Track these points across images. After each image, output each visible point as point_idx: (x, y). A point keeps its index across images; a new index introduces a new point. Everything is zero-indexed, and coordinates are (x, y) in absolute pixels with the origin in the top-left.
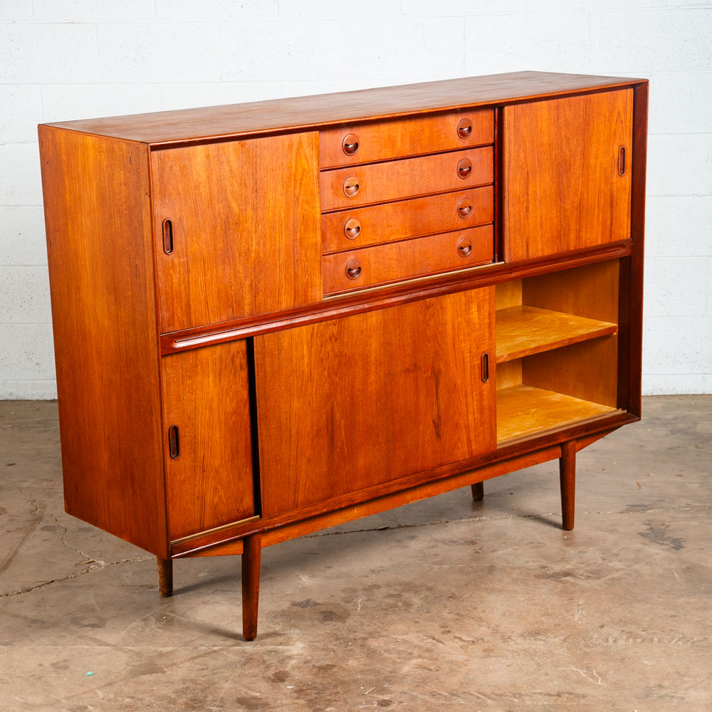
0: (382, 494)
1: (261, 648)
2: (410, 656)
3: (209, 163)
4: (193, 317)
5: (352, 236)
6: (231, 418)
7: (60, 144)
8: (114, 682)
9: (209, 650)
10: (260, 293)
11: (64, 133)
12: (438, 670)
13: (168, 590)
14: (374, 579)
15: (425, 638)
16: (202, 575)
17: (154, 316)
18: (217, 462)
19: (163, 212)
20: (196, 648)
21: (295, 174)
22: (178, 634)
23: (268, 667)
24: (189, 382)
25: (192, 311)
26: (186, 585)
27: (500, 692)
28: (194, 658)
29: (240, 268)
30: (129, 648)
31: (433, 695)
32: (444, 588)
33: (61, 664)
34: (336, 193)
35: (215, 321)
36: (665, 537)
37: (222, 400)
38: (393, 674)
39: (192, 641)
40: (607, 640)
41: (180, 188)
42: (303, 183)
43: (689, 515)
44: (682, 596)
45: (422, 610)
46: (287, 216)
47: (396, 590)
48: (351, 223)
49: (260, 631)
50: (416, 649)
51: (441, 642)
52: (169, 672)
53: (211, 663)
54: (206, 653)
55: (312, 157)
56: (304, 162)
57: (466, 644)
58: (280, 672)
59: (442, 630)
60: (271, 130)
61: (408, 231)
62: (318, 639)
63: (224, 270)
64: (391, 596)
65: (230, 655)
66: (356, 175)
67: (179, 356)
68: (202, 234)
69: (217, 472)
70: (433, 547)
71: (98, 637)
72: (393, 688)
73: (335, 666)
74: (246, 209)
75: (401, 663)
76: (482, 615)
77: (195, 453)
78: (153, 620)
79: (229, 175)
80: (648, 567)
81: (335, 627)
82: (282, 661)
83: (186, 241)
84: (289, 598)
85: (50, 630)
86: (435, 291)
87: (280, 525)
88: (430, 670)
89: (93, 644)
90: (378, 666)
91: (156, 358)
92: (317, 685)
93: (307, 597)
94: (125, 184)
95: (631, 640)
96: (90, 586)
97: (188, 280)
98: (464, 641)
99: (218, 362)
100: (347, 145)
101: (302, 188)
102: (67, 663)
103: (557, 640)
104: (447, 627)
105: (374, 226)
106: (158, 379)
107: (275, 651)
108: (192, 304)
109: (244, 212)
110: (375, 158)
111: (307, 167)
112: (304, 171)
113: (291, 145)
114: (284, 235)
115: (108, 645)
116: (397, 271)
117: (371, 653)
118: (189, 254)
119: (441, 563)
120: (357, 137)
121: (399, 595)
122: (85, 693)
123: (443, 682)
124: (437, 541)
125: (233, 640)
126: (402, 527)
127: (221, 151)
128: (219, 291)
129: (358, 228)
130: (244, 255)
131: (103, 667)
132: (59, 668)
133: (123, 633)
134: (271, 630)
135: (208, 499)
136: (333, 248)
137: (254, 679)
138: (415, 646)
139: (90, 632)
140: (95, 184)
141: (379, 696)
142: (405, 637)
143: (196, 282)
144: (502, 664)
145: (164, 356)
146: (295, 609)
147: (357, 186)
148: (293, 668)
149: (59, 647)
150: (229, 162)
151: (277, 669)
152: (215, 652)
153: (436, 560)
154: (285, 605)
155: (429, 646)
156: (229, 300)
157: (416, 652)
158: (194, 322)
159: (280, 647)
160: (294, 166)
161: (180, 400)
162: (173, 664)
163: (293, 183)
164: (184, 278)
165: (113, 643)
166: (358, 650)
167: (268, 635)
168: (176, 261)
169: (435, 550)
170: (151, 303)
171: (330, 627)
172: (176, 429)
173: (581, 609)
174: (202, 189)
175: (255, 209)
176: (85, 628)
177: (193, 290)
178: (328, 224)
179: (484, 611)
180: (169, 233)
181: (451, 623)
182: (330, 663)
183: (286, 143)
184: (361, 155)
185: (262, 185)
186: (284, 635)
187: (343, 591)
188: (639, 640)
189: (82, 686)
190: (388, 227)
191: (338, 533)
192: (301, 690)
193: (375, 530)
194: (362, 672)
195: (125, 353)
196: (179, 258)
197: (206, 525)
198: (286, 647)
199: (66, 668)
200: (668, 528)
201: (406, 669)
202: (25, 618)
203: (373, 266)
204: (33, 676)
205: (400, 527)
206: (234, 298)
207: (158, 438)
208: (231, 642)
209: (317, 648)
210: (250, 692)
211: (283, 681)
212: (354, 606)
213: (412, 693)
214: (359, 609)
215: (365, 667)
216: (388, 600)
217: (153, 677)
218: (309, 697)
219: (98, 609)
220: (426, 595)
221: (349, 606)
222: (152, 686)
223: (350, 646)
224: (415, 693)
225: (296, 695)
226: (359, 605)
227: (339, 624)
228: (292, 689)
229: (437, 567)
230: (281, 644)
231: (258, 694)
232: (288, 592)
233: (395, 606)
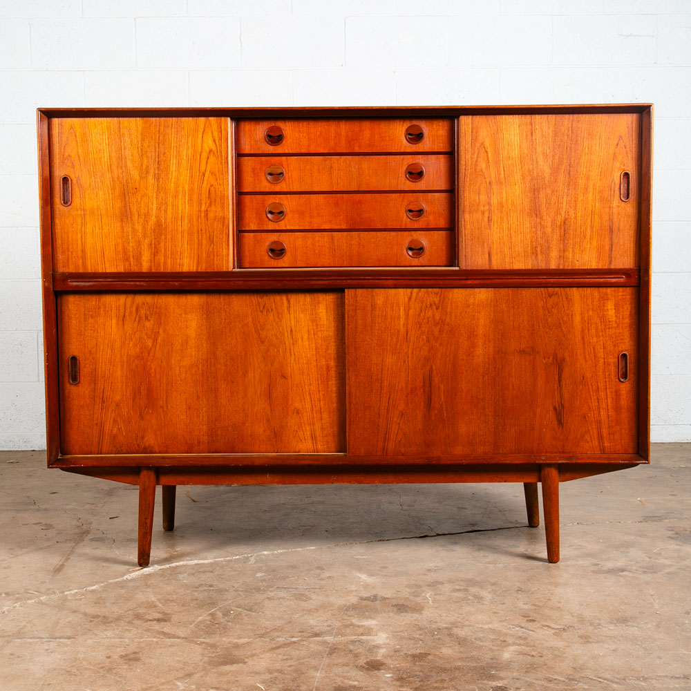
1: (343, 638)
2: (504, 644)
9: (288, 642)
12: (541, 656)
14: (434, 576)
15: (511, 626)
20: (273, 639)
23: (357, 656)
30: (201, 640)
38: (494, 661)
50: (508, 636)
52: (250, 662)
53: (295, 653)
54: (286, 644)
58: (371, 661)
59: (526, 619)
65: (312, 645)
72: (502, 674)
73: (429, 654)
75: (498, 650)
82: (370, 651)
88: (533, 656)
89: (161, 637)
98: (555, 629)
102: (137, 655)
104: (529, 617)
107: (360, 641)
115: (178, 638)
117: (462, 642)
122: (163, 684)
132: (130, 660)
134: (347, 622)
138: (505, 634)
141: (490, 683)
148: (385, 657)
152: (295, 642)
154: (354, 600)
155: (520, 634)
159: (363, 637)
162: (253, 655)
166: (447, 639)
167: (346, 626)
189: (158, 677)
194: (460, 659)
198: (369, 637)
199: (137, 660)
204: (103, 667)
209: (402, 638)
210: (346, 681)
211: (379, 669)
212: (425, 599)
213: (526, 679)
214: (430, 602)
215: (462, 655)
216: (456, 594)
217: (234, 667)
218: (414, 686)
219: (160, 605)
220: (493, 590)
221: (419, 600)
222: (237, 677)
223: (437, 635)
224: (528, 679)
225: (398, 683)
226: (430, 599)
227: (416, 616)
228: (392, 677)
229: (491, 566)
230: (362, 634)
231: (356, 683)
232: (352, 589)
233: (465, 599)
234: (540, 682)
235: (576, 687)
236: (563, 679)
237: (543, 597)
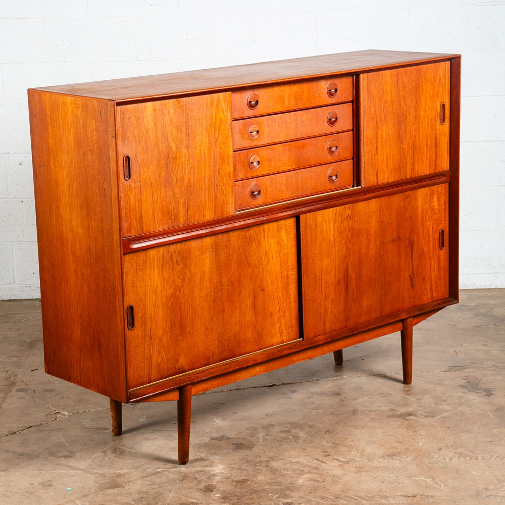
0: (276, 356)
1: (192, 469)
2: (302, 473)
3: (156, 115)
4: (144, 225)
5: (254, 168)
6: (170, 300)
7: (45, 102)
8: (88, 495)
9: (155, 472)
10: (191, 209)
11: (48, 95)
12: (324, 482)
13: (118, 431)
14: (268, 420)
15: (312, 460)
16: (141, 420)
17: (118, 225)
18: (161, 332)
19: (124, 151)
20: (145, 470)
21: (215, 122)
22: (130, 461)
23: (199, 482)
24: (141, 273)
25: (144, 222)
26: (131, 427)
27: (371, 496)
28: (144, 477)
29: (177, 190)
30: (95, 471)
31: (322, 498)
32: (322, 426)
33: (47, 483)
34: (242, 137)
35: (160, 228)
36: (479, 388)
37: (164, 286)
38: (291, 485)
39: (141, 465)
40: (445, 459)
41: (136, 132)
42: (220, 129)
43: (494, 372)
44: (496, 428)
45: (307, 441)
46: (210, 152)
47: (286, 428)
48: (254, 158)
49: (190, 458)
50: (307, 467)
51: (324, 463)
52: (127, 487)
53: (158, 480)
54: (153, 474)
55: (227, 110)
56: (221, 114)
57: (342, 463)
58: (209, 485)
59: (324, 454)
60: (199, 91)
61: (293, 164)
62: (233, 462)
63: (166, 192)
64: (283, 432)
65: (171, 474)
66: (257, 124)
67: (134, 254)
68: (151, 166)
69: (160, 339)
70: (310, 397)
71: (71, 464)
72: (293, 494)
73: (249, 480)
74: (181, 148)
75: (296, 477)
76: (352, 443)
77: (145, 325)
78: (110, 451)
79: (169, 123)
80: (469, 409)
81: (245, 454)
82: (210, 478)
83: (140, 171)
84: (208, 434)
85: (34, 460)
86: (312, 207)
87: (205, 378)
88: (319, 481)
89: (68, 469)
90: (280, 479)
91: (119, 255)
92: (237, 494)
93: (222, 434)
94: (96, 130)
95: (462, 458)
96: (60, 429)
97: (141, 199)
98: (341, 461)
99: (161, 259)
100: (250, 102)
101: (220, 133)
102: (51, 483)
103: (408, 459)
104: (327, 452)
105: (269, 160)
106: (120, 271)
107: (203, 471)
108: (143, 216)
109: (180, 150)
110: (270, 111)
111: (223, 118)
112: (221, 120)
113: (212, 102)
114: (207, 167)
115: (79, 469)
116: (285, 193)
117: (274, 471)
118: (141, 180)
119: (317, 408)
120: (257, 96)
121: (289, 431)
122: (67, 502)
123: (329, 490)
124: (312, 393)
125: (171, 464)
126: (285, 384)
127: (164, 106)
128: (162, 207)
129: (259, 162)
130: (179, 181)
131: (78, 485)
132: (45, 486)
133: (89, 461)
134: (199, 457)
135: (154, 359)
136: (241, 176)
137: (190, 490)
138: (306, 466)
139: (64, 461)
140: (72, 131)
141: (283, 500)
142: (297, 459)
143: (146, 200)
144: (370, 476)
145: (124, 254)
146: (214, 442)
147: (258, 132)
148: (218, 482)
149: (43, 472)
150: (169, 114)
151: (206, 483)
152: (159, 472)
153: (313, 406)
154: (206, 439)
155: (316, 465)
156: (169, 214)
157: (306, 470)
158: (145, 229)
159: (207, 468)
160: (214, 117)
161: (134, 287)
162: (129, 482)
163: (213, 129)
164: (138, 197)
165: (83, 468)
166: (264, 469)
167: (196, 460)
168: (133, 186)
169: (311, 400)
170: (116, 216)
171: (242, 454)
172: (132, 308)
173: (424, 438)
174: (151, 133)
175: (187, 148)
176: (61, 458)
177: (144, 206)
178: (238, 159)
179: (353, 441)
180: (128, 165)
181: (329, 450)
182: (244, 479)
183: (209, 100)
184: (260, 109)
185: (192, 131)
186: (208, 460)
187: (247, 429)
188: (468, 458)
189: (64, 498)
190: (279, 161)
191: (238, 389)
192: (226, 497)
193: (265, 386)
194: (269, 484)
195: (94, 253)
196: (135, 183)
197: (152, 379)
198: (211, 468)
199: (51, 486)
200: (481, 382)
201: (301, 481)
202: (14, 452)
203: (269, 189)
204: (27, 492)
205: (283, 384)
206: (173, 212)
207: (120, 314)
208: (170, 465)
209: (234, 468)
210: (189, 499)
211: (212, 491)
212: (257, 439)
213: (308, 497)
214: (261, 441)
215: (271, 481)
216: (281, 435)
217: (116, 490)
218: (233, 502)
219: (68, 445)
220: (309, 431)
221: (253, 439)
222: (116, 497)
223: (258, 466)
224: (309, 498)
225: (222, 501)
226: (261, 438)
227: (247, 452)
228: (219, 496)
229: (314, 411)
230: (207, 466)
231: (195, 501)
232: (207, 431)
233: (287, 438)
234: (316, 500)
235: (338, 503)
236: (332, 497)
237: (343, 437)
